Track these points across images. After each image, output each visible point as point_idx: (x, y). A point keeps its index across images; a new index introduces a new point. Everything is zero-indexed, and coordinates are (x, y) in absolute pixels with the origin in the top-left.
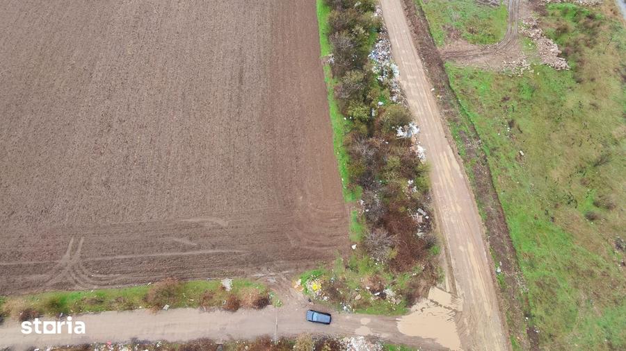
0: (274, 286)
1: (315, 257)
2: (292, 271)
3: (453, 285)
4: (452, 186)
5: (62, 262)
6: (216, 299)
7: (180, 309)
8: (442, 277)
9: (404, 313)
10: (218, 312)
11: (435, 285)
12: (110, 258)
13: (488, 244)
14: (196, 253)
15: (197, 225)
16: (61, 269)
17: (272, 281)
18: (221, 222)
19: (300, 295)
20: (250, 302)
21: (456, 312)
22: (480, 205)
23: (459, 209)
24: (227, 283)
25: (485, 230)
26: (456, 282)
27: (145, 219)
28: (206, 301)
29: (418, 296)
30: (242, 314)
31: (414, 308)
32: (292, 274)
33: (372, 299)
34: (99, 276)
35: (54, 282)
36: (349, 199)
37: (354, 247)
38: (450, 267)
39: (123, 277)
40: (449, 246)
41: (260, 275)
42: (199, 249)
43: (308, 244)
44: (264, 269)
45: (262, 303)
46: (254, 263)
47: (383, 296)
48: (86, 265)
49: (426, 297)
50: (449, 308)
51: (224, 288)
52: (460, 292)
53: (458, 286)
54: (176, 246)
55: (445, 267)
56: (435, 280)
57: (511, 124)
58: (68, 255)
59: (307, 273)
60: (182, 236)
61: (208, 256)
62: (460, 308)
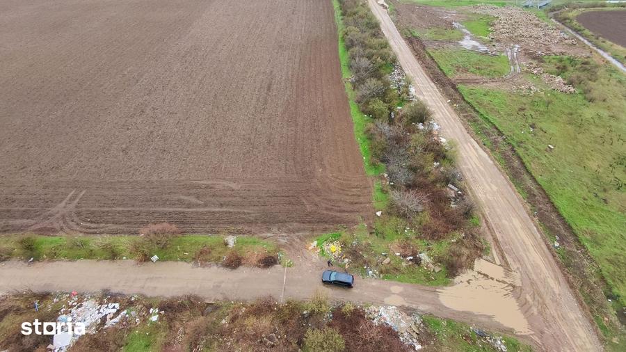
0: (284, 246)
1: (335, 221)
2: (307, 233)
3: (503, 257)
4: (482, 169)
5: (53, 210)
6: (215, 254)
7: (170, 262)
8: (488, 248)
9: (446, 284)
10: (214, 268)
11: (480, 256)
12: (107, 209)
13: (536, 219)
14: (201, 210)
15: (207, 187)
16: (51, 215)
17: (283, 241)
18: (233, 185)
19: (316, 257)
20: (254, 260)
21: (514, 287)
22: (517, 185)
23: (495, 188)
24: (231, 240)
25: (529, 207)
26: (506, 255)
27: (154, 178)
28: (202, 257)
29: (461, 267)
30: (243, 272)
31: (457, 279)
32: (306, 237)
33: (404, 264)
34: (89, 225)
35: (38, 227)
36: (371, 173)
37: (379, 214)
38: (496, 240)
39: (114, 227)
40: (490, 220)
41: (269, 235)
42: (206, 205)
43: (327, 209)
44: (275, 229)
45: (269, 262)
46: (264, 222)
47: (417, 261)
48: (79, 214)
49: (472, 268)
50: (504, 282)
51: (226, 244)
52: (514, 266)
53: (509, 260)
54: (181, 202)
55: (489, 239)
56: (480, 250)
57: (533, 126)
58: (63, 204)
59: (325, 235)
60: (189, 195)
61: (214, 213)
62: (518, 283)
